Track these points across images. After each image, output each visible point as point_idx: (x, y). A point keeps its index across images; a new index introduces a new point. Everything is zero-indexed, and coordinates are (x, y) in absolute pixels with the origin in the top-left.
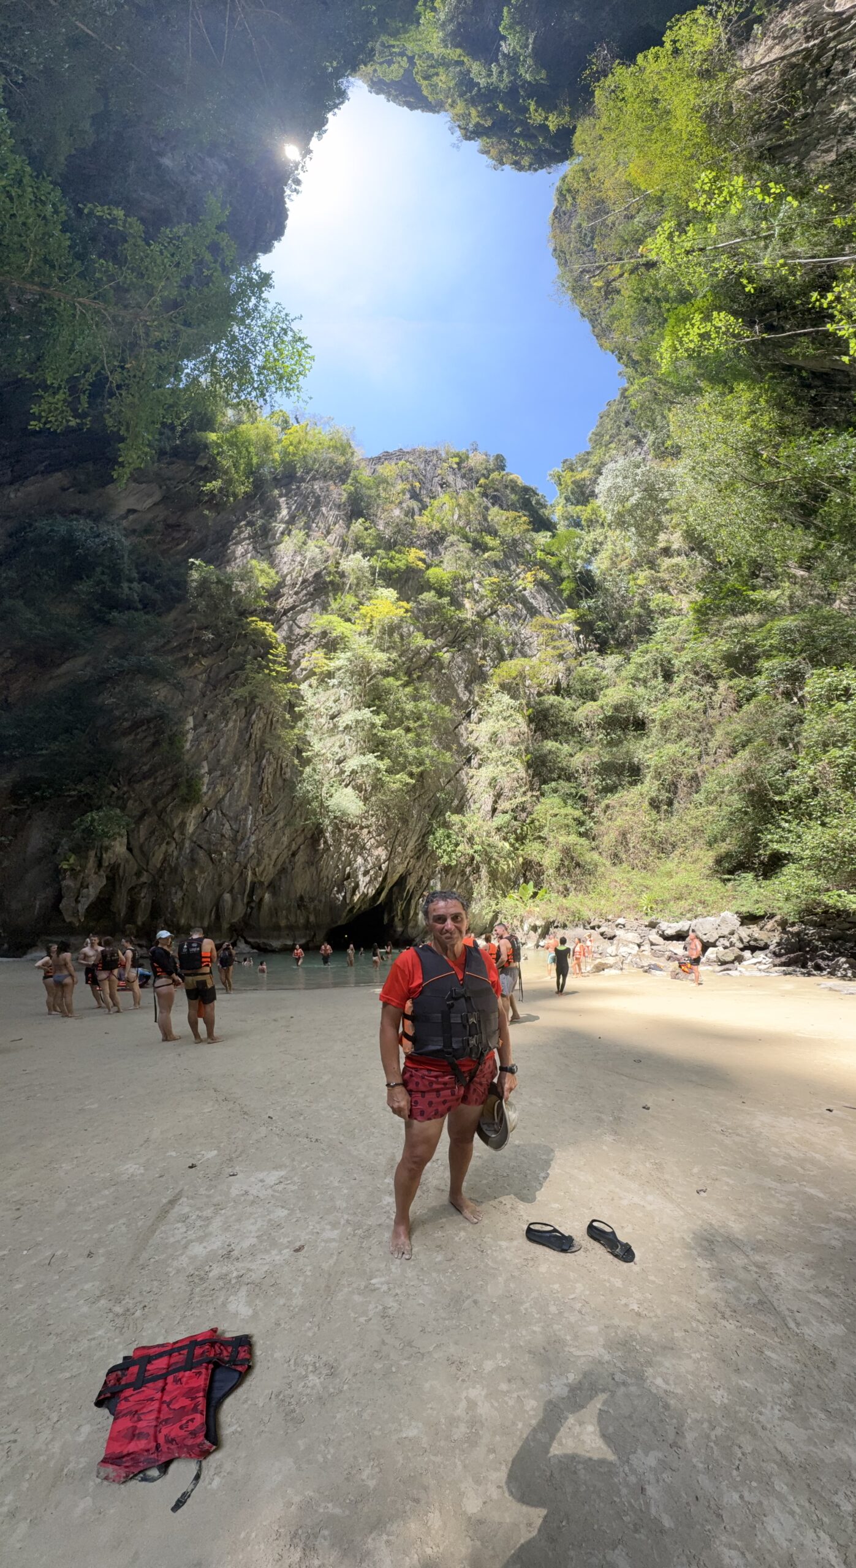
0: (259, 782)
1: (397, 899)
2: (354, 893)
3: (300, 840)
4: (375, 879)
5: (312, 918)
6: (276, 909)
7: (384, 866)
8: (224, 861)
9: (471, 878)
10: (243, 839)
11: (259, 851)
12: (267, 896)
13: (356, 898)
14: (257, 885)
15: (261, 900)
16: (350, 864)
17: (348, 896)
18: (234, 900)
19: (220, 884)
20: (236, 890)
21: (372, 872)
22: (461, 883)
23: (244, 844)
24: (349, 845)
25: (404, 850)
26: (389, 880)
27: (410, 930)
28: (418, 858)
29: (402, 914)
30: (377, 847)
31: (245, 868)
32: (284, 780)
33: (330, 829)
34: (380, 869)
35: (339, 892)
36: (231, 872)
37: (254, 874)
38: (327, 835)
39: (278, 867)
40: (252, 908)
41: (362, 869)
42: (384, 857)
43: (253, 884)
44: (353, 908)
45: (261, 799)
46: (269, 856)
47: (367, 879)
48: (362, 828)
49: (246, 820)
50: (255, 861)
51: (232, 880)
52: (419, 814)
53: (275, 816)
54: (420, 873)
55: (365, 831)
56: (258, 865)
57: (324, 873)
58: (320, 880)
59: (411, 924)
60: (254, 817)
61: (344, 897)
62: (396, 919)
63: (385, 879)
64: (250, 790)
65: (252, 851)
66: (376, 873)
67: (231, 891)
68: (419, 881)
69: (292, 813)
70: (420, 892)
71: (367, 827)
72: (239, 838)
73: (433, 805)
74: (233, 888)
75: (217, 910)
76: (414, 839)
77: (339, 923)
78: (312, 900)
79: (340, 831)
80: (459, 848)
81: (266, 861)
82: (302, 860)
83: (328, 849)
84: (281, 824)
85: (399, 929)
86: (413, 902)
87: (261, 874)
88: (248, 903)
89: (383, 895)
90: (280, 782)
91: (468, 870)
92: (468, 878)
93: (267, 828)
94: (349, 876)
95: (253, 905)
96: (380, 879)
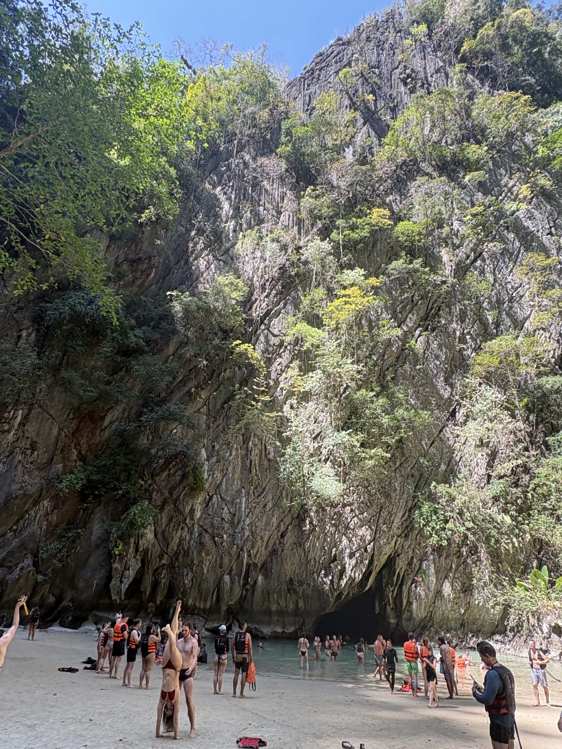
0: (248, 464)
1: (387, 584)
2: (340, 578)
3: (288, 520)
4: (362, 562)
5: (301, 604)
6: (268, 593)
7: (369, 548)
8: (225, 544)
9: (469, 561)
10: (239, 522)
11: (252, 533)
12: (260, 578)
13: (343, 583)
14: (252, 568)
15: (255, 582)
16: (335, 546)
17: (336, 580)
18: (232, 582)
19: (221, 566)
20: (234, 572)
21: (357, 555)
22: (458, 566)
23: (240, 526)
24: (334, 525)
25: (390, 529)
26: (376, 562)
27: (404, 623)
28: (406, 536)
29: (394, 602)
30: (361, 527)
31: (242, 550)
32: (269, 460)
33: (314, 508)
34: (366, 550)
35: (326, 575)
36: (230, 555)
37: (249, 556)
38: (312, 514)
39: (270, 549)
40: (247, 590)
41: (348, 551)
42: (368, 538)
43: (248, 565)
44: (341, 594)
45: (251, 482)
46: (262, 538)
47: (354, 561)
48: (345, 506)
49: (241, 503)
50: (250, 543)
51: (231, 561)
52: (402, 487)
53: (264, 497)
54: (410, 554)
55: (348, 508)
56: (253, 547)
57: (311, 555)
58: (308, 562)
59: (404, 616)
60: (247, 500)
61: (332, 581)
62: (388, 609)
63: (371, 562)
64: (241, 473)
65: (247, 533)
66: (361, 555)
67: (230, 574)
68: (410, 564)
69: (278, 494)
70: (411, 576)
71: (351, 505)
72: (236, 521)
73: (417, 474)
74: (231, 570)
75: (218, 591)
76: (400, 515)
77: (327, 611)
78: (301, 583)
79: (324, 510)
80: (450, 525)
81: (259, 543)
82: (290, 541)
83: (314, 530)
84: (270, 505)
85: (393, 621)
86: (405, 589)
87: (255, 556)
88: (244, 585)
89: (371, 579)
90: (266, 463)
91: (464, 550)
92: (465, 561)
93: (257, 511)
94: (335, 559)
95: (248, 587)
96: (367, 562)
